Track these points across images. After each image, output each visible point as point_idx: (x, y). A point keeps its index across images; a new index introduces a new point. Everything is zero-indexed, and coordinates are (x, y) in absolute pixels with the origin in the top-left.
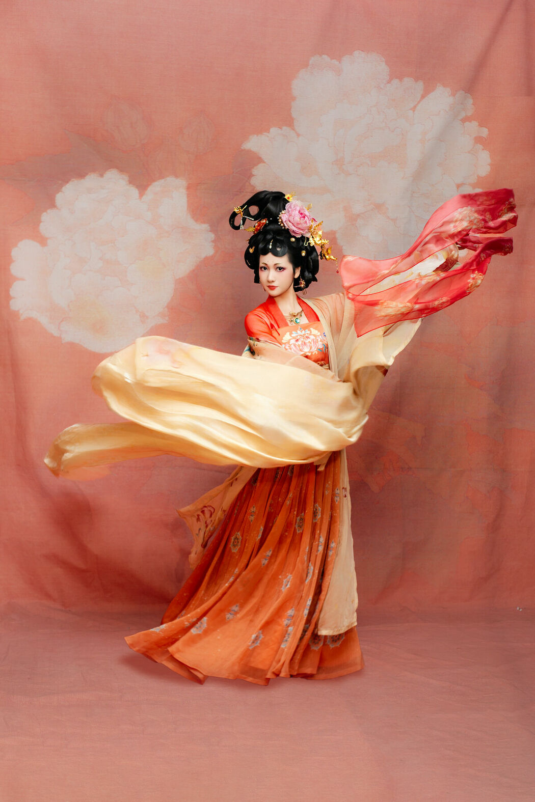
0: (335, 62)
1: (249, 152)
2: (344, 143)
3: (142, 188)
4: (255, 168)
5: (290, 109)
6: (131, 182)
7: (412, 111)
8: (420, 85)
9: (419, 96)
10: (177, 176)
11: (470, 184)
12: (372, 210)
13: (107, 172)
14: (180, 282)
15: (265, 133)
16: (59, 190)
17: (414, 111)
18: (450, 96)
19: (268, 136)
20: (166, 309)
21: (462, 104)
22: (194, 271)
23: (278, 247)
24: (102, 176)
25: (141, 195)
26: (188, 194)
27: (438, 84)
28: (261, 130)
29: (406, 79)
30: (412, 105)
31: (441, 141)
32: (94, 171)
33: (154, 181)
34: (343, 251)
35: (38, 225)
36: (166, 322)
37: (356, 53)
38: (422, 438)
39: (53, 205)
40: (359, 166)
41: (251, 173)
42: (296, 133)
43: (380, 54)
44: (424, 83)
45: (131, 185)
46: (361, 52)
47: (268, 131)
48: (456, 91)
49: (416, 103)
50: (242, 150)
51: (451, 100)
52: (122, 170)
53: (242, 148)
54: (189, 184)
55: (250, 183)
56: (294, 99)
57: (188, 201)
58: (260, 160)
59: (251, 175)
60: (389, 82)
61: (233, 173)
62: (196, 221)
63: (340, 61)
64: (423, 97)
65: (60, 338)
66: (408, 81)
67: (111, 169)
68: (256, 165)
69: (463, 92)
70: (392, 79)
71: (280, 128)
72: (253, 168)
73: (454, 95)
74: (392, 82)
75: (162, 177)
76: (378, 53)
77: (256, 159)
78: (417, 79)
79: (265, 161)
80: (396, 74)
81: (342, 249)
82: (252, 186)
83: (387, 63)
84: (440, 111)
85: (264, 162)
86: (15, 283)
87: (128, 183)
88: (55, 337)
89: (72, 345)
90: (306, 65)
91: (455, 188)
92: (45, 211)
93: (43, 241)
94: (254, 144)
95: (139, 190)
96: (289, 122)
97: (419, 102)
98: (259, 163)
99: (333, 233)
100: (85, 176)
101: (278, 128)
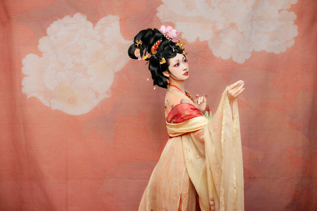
3: (94, 22)
4: (158, 7)
6: (88, 19)
10: (114, 15)
11: (287, 10)
14: (117, 74)
16: (48, 26)
20: (110, 90)
22: (125, 67)
24: (72, 17)
25: (94, 26)
26: (120, 24)
32: (68, 14)
33: (101, 18)
35: (38, 45)
36: (110, 97)
38: (262, 159)
39: (45, 34)
41: (156, 10)
45: (88, 21)
52: (82, 13)
54: (121, 19)
55: (156, 16)
57: (121, 28)
59: (156, 12)
61: (146, 11)
62: (126, 39)
65: (50, 107)
67: (77, 13)
68: (159, 5)
72: (157, 7)
75: (105, 15)
77: (159, 2)
79: (164, 3)
82: (157, 17)
85: (164, 4)
86: (24, 78)
88: (47, 107)
89: (57, 111)
92: (41, 37)
93: (40, 54)
95: (92, 23)
98: (161, 4)
99: (206, 42)
100: (63, 17)
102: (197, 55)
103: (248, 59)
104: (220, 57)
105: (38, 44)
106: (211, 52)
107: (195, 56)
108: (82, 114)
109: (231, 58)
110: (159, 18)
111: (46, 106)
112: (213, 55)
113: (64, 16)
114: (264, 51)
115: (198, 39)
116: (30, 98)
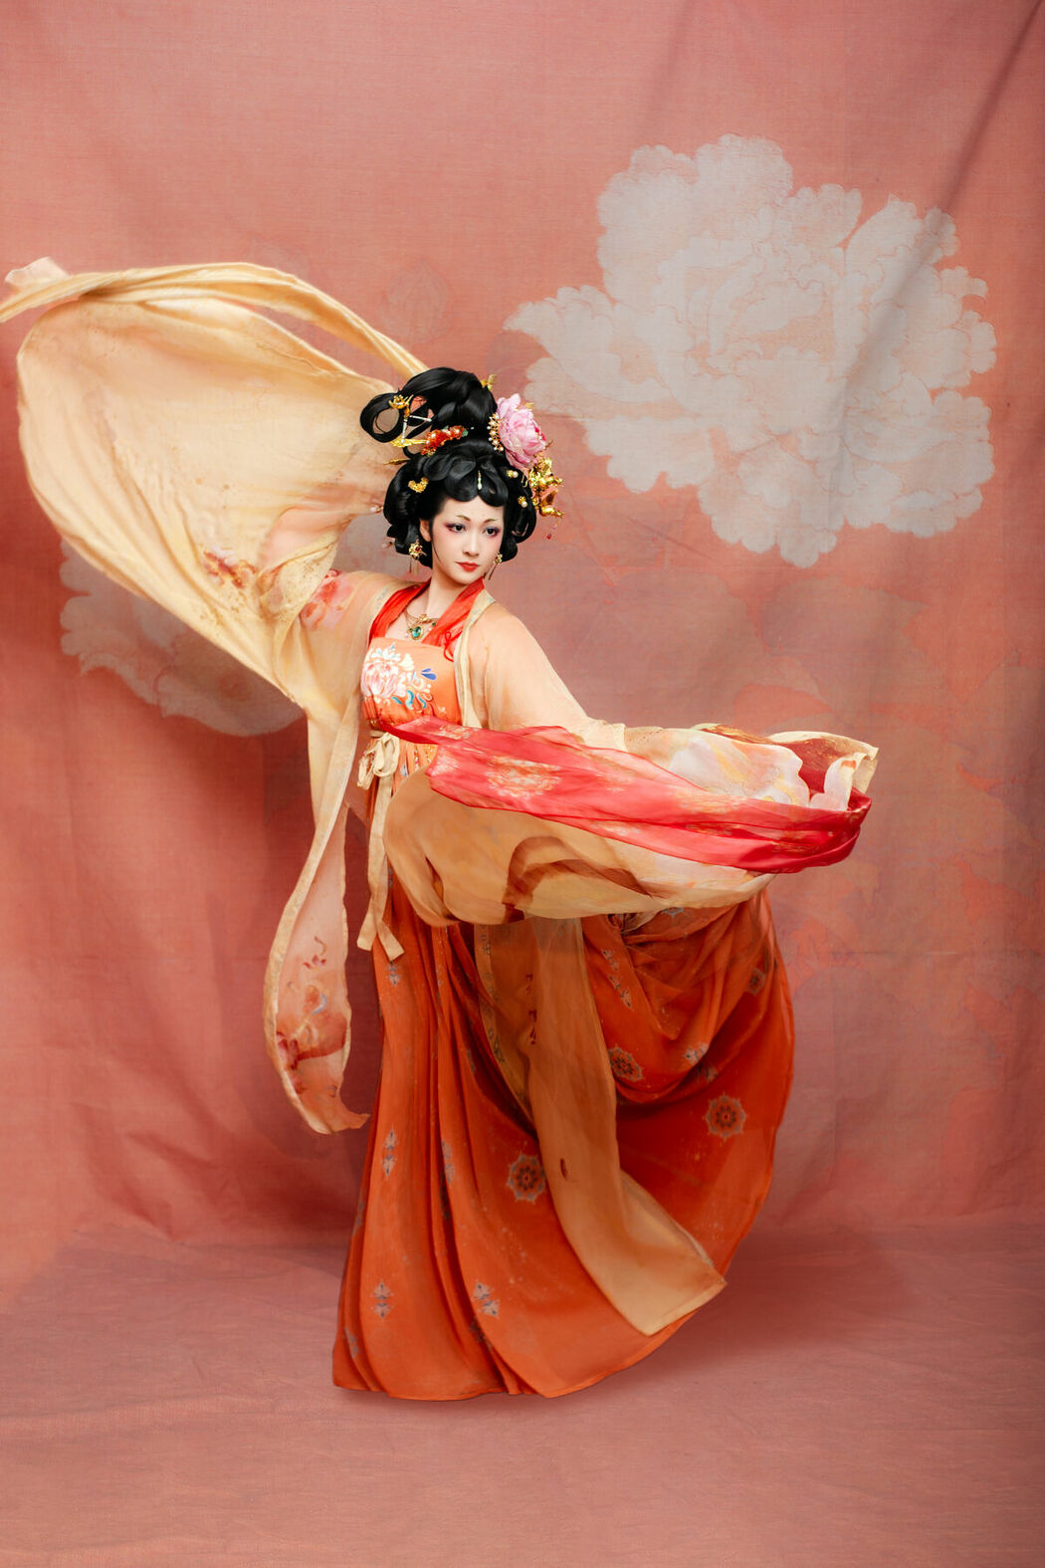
0: (682, 158)
1: (518, 335)
2: (708, 315)
4: (532, 366)
5: (595, 251)
7: (840, 250)
8: (856, 197)
9: (854, 219)
11: (957, 389)
12: (769, 443)
15: (548, 299)
17: (845, 248)
18: (915, 218)
19: (553, 305)
21: (936, 234)
27: (890, 195)
28: (541, 292)
29: (826, 188)
30: (841, 237)
31: (899, 306)
34: (713, 525)
37: (725, 139)
38: (875, 892)
40: (739, 359)
41: (525, 378)
42: (609, 296)
43: (772, 139)
44: (863, 194)
46: (733, 136)
47: (553, 294)
48: (926, 209)
49: (849, 233)
50: (505, 333)
51: (917, 226)
53: (504, 328)
56: (602, 230)
58: (540, 352)
59: (522, 382)
60: (793, 194)
63: (692, 156)
64: (861, 221)
65: (158, 707)
66: (830, 192)
68: (533, 361)
69: (939, 211)
70: (799, 188)
71: (577, 288)
72: (527, 367)
73: (921, 216)
74: (799, 192)
76: (768, 138)
77: (533, 350)
78: (848, 186)
79: (551, 352)
80: (807, 178)
83: (787, 156)
84: (896, 248)
85: (547, 355)
86: (70, 602)
88: (148, 705)
90: (623, 165)
91: (928, 397)
94: (528, 319)
96: (590, 274)
97: (854, 232)
98: (538, 357)
99: (692, 490)
101: (571, 289)
102: (659, 533)
103: (830, 553)
106: (708, 524)
107: (654, 539)
108: (266, 732)
109: (776, 548)
111: (143, 703)
112: (716, 536)
114: (881, 527)
115: (662, 478)
116: (89, 672)
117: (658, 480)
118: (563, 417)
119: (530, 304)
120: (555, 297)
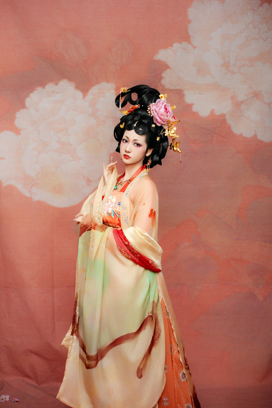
1: (159, 61)
3: (85, 91)
4: (164, 72)
5: (187, 30)
6: (77, 87)
10: (108, 81)
13: (60, 82)
15: (169, 48)
16: (27, 96)
23: (141, 128)
24: (57, 84)
25: (84, 96)
28: (167, 45)
32: (51, 81)
33: (93, 86)
34: (231, 128)
35: (14, 120)
39: (23, 106)
41: (161, 76)
45: (77, 90)
47: (172, 46)
50: (154, 61)
52: (70, 80)
53: (154, 59)
54: (117, 86)
55: (161, 84)
56: (190, 22)
58: (167, 67)
59: (161, 78)
60: (261, 5)
61: (148, 77)
65: (31, 198)
67: (63, 80)
68: (164, 70)
70: (263, 4)
71: (181, 43)
72: (162, 72)
74: (263, 5)
75: (98, 83)
77: (164, 66)
81: (230, 127)
82: (163, 85)
85: (170, 68)
87: (75, 88)
88: (27, 197)
89: (39, 202)
92: (18, 110)
93: (17, 131)
95: (82, 93)
96: (186, 38)
98: (167, 69)
99: (224, 115)
100: (45, 85)
101: (178, 43)
102: (211, 131)
104: (241, 134)
105: (15, 118)
106: (229, 128)
107: (210, 134)
108: (70, 206)
109: (255, 136)
110: (164, 86)
111: (25, 197)
112: (233, 132)
113: (47, 84)
115: (212, 111)
116: (5, 186)
117: (211, 112)
118: (176, 90)
119: (163, 50)
120: (172, 47)
